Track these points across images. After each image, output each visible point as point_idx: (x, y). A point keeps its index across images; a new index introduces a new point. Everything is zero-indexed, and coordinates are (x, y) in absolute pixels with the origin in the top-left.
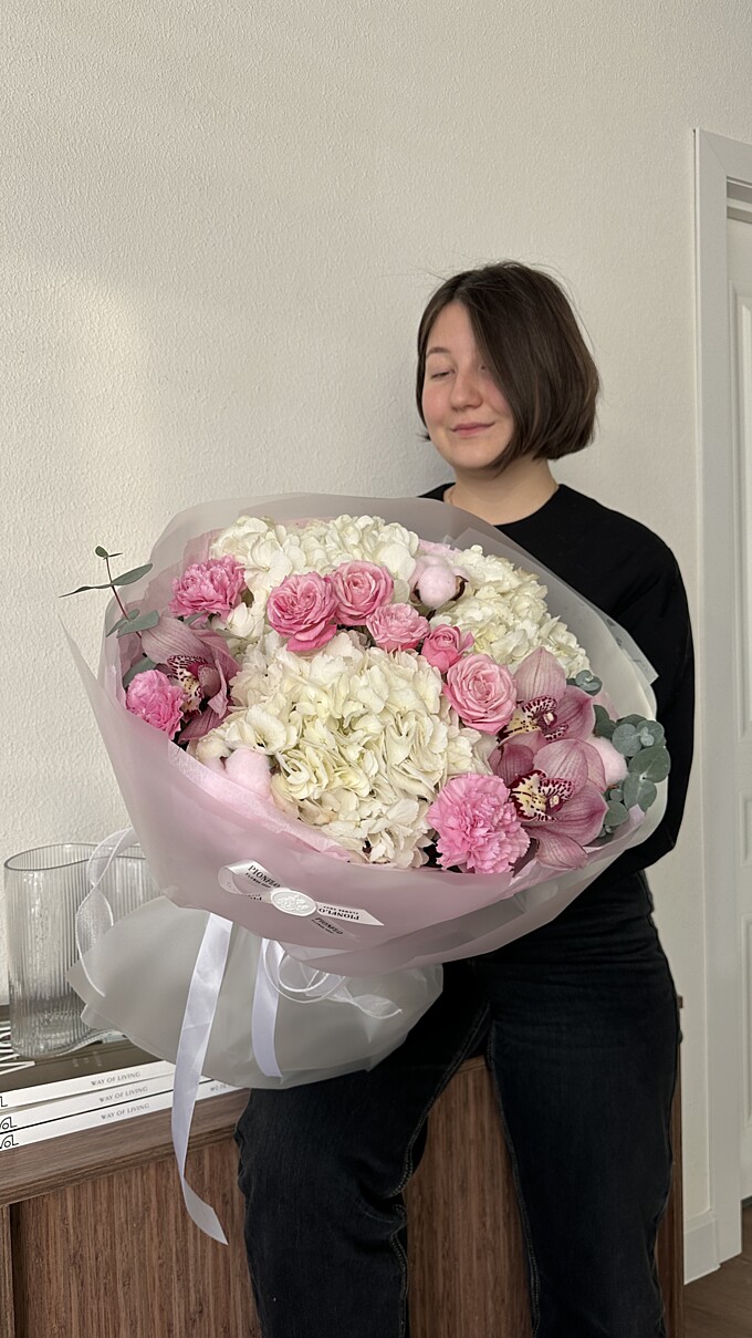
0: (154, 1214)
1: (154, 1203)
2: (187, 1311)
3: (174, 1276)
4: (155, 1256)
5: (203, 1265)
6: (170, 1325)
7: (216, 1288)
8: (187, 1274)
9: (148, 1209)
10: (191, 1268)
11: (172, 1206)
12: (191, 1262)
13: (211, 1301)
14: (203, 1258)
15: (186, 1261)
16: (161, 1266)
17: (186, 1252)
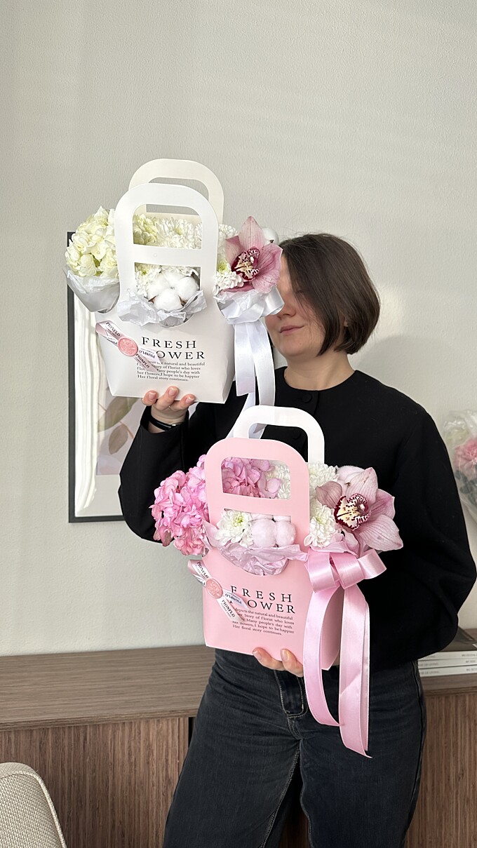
0: (443, 722)
1: (444, 717)
2: (457, 772)
3: (452, 754)
4: (443, 743)
5: (464, 752)
6: (449, 777)
7: (470, 764)
8: (457, 755)
9: (441, 719)
10: (459, 752)
11: (451, 720)
12: (459, 749)
13: (468, 771)
14: (465, 748)
15: (457, 748)
16: (446, 747)
17: (457, 744)
